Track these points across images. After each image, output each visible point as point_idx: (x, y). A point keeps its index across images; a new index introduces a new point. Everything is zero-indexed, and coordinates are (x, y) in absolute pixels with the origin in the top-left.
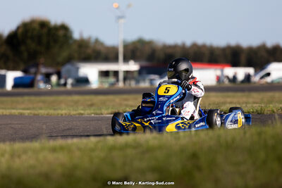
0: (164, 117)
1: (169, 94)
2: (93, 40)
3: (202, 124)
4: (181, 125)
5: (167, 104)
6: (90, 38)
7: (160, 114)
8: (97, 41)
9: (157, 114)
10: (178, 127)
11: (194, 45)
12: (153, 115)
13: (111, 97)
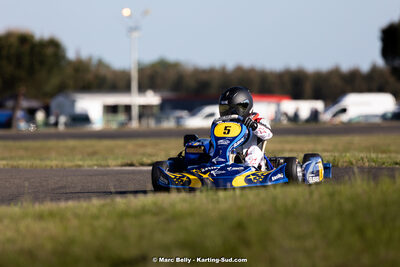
0: (229, 166)
1: (231, 135)
2: (94, 61)
3: (280, 176)
4: (252, 177)
5: (230, 149)
6: (90, 59)
7: (223, 162)
8: (100, 63)
9: (219, 163)
10: (248, 180)
11: (239, 69)
12: (213, 164)
13: (121, 142)
